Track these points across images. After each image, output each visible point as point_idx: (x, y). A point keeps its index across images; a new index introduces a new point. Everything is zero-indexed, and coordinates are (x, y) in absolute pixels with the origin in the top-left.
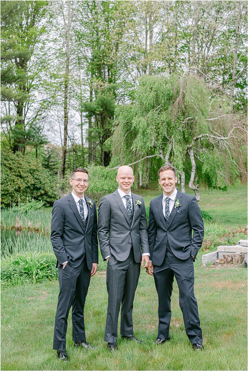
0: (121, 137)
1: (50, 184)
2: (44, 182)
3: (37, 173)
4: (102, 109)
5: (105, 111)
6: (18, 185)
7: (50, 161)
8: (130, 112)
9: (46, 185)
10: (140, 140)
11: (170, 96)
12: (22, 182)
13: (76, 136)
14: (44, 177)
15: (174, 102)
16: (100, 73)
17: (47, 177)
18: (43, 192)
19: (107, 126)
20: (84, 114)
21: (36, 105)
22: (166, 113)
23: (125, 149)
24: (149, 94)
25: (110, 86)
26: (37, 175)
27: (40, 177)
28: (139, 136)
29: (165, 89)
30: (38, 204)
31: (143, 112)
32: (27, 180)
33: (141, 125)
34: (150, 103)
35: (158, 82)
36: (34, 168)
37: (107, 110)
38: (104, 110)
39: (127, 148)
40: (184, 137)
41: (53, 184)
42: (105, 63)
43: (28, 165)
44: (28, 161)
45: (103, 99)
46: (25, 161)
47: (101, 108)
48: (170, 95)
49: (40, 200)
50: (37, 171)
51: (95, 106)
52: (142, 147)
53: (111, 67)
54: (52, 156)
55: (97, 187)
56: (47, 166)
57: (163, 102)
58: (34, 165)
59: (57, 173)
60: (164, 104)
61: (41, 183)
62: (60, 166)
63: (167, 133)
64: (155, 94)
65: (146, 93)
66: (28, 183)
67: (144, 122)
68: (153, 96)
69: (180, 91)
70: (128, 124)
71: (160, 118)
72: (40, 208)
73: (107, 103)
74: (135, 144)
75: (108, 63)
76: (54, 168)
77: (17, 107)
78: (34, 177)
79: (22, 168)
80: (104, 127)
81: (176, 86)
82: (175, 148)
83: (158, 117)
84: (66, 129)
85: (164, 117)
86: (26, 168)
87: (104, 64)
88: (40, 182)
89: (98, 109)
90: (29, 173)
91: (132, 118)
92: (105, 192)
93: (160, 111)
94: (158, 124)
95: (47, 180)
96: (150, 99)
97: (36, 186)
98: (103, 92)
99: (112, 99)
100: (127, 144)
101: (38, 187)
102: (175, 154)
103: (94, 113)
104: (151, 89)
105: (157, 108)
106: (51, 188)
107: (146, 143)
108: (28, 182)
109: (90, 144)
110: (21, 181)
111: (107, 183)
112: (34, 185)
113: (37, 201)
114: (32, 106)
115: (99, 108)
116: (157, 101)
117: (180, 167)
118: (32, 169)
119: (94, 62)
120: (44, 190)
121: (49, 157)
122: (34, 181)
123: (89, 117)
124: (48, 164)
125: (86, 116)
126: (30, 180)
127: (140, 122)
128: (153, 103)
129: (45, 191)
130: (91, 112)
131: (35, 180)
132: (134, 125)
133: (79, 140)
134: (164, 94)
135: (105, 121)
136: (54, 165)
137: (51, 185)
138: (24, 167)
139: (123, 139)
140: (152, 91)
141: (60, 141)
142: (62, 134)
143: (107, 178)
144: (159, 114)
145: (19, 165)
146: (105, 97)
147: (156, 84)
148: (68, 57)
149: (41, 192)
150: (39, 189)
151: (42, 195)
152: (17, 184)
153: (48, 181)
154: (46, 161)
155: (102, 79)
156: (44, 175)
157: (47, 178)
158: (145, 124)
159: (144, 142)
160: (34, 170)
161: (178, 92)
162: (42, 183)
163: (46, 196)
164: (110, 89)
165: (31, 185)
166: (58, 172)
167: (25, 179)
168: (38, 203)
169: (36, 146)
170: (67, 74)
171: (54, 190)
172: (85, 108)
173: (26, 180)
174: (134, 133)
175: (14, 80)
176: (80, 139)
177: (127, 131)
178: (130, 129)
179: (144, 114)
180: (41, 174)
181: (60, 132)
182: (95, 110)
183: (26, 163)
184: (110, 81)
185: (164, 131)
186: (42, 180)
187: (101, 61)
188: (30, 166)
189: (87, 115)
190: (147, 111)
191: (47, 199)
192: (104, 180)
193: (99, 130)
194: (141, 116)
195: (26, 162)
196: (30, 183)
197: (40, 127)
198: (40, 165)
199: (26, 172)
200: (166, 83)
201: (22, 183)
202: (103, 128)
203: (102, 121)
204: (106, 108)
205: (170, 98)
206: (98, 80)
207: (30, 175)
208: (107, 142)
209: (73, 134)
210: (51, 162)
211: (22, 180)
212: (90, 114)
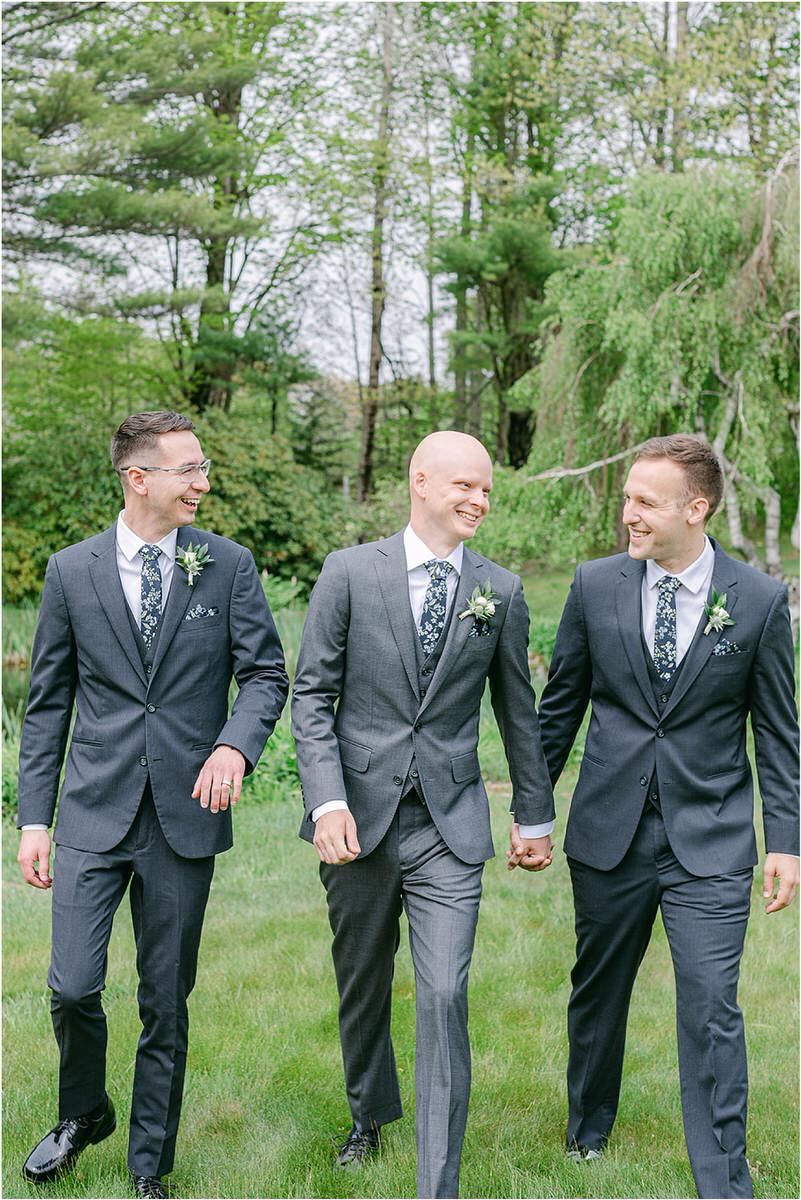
0: (568, 374)
1: (319, 520)
2: (301, 514)
3: (278, 483)
4: (504, 267)
5: (515, 271)
6: (213, 525)
7: (316, 438)
8: (600, 290)
9: (308, 527)
10: (628, 387)
11: (731, 243)
12: (227, 512)
13: (410, 350)
14: (301, 495)
15: (742, 263)
16: (501, 132)
17: (309, 496)
18: (296, 549)
19: (521, 327)
20: (443, 279)
21: (275, 247)
22: (717, 297)
23: (578, 414)
24: (662, 235)
25: (533, 185)
26: (278, 490)
27: (288, 499)
28: (628, 371)
29: (713, 218)
30: (282, 592)
31: (641, 294)
32: (244, 506)
33: (633, 338)
34: (664, 266)
35: (693, 194)
36: (269, 466)
37: (523, 269)
38: (511, 268)
39: (587, 410)
40: (776, 377)
41: (331, 522)
42: (519, 103)
43: (246, 457)
44: (249, 442)
45: (509, 230)
46: (237, 440)
47: (503, 261)
48: (733, 238)
49: (286, 578)
50: (279, 475)
51: (483, 254)
52: (636, 408)
53: (536, 116)
54: (323, 421)
55: (486, 536)
56: (305, 458)
57: (707, 259)
58: (267, 457)
59: (339, 483)
60: (713, 266)
61: (289, 519)
62: (354, 458)
63: (722, 359)
64: (681, 235)
65: (651, 230)
66: (245, 517)
67: (644, 329)
68: (675, 241)
69: (763, 223)
70: (592, 331)
71: (697, 315)
72: (288, 603)
73: (523, 244)
74: (611, 400)
75: (530, 104)
76: (331, 465)
77: (209, 249)
78: (266, 496)
79: (228, 467)
80: (512, 325)
81: (750, 207)
82: (744, 413)
83: (692, 311)
84: (376, 329)
85: (708, 311)
86: (240, 465)
87: (513, 105)
88: (289, 514)
89: (490, 267)
90: (250, 481)
91: (606, 311)
92: (510, 555)
93: (698, 291)
94: (691, 334)
95: (312, 510)
96: (662, 252)
97: (273, 527)
98: (510, 203)
99: (541, 232)
100: (586, 397)
101: (280, 532)
102: (746, 433)
103: (478, 279)
104: (668, 215)
105: (689, 281)
106: (325, 535)
107: (647, 396)
108: (247, 512)
109: (461, 385)
110: (223, 510)
111: (518, 526)
112: (267, 523)
113: (278, 579)
114: (261, 251)
115: (493, 262)
116: (687, 258)
117: (759, 478)
118: (261, 470)
119: (478, 99)
120: (299, 542)
121: (314, 424)
122: (267, 510)
123: (458, 289)
124: (309, 449)
125: (450, 288)
126: (252, 507)
127: (627, 327)
128: (676, 265)
129: (305, 546)
130: (468, 274)
131: (270, 507)
132: (610, 336)
133: (422, 366)
134: (711, 235)
135: (514, 304)
136: (329, 453)
137: (323, 526)
138: (235, 464)
139: (573, 380)
140: (673, 226)
141: (351, 368)
142: (359, 343)
143: (519, 508)
144: (694, 300)
145: (216, 457)
146: (518, 225)
147: (684, 200)
148: (390, 79)
149: (288, 550)
150: (284, 538)
151: (291, 560)
152: (211, 520)
153: (316, 513)
154: (301, 437)
155: (505, 160)
156: (302, 491)
157: (310, 501)
158: (648, 333)
159: (642, 393)
160: (268, 474)
161: (758, 228)
162: (294, 519)
163: (308, 563)
164: (535, 197)
165: (258, 523)
166: (346, 480)
167: (238, 502)
168: (280, 588)
169: (273, 389)
170: (385, 138)
171: (336, 542)
172: (448, 260)
173: (240, 506)
174: (612, 360)
175: (207, 166)
176: (426, 361)
177: (590, 352)
178: (598, 347)
179: (644, 298)
180: (290, 486)
181: (354, 336)
182: (482, 268)
183: (242, 450)
184: (536, 165)
185: (708, 356)
186: (293, 509)
187: (504, 95)
188: (253, 458)
189: (452, 285)
190: (655, 289)
191: (309, 572)
192: (509, 516)
193: (494, 339)
194: (635, 306)
195: (241, 445)
196: (254, 518)
197: (288, 323)
198: (289, 455)
199: (241, 479)
200: (720, 198)
201: (225, 517)
202: (508, 330)
203: (504, 301)
204: (519, 260)
205: (733, 249)
206: (491, 163)
207: (253, 488)
208: (520, 389)
209: (399, 343)
210: (318, 443)
211: (227, 507)
212: (463, 280)
